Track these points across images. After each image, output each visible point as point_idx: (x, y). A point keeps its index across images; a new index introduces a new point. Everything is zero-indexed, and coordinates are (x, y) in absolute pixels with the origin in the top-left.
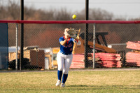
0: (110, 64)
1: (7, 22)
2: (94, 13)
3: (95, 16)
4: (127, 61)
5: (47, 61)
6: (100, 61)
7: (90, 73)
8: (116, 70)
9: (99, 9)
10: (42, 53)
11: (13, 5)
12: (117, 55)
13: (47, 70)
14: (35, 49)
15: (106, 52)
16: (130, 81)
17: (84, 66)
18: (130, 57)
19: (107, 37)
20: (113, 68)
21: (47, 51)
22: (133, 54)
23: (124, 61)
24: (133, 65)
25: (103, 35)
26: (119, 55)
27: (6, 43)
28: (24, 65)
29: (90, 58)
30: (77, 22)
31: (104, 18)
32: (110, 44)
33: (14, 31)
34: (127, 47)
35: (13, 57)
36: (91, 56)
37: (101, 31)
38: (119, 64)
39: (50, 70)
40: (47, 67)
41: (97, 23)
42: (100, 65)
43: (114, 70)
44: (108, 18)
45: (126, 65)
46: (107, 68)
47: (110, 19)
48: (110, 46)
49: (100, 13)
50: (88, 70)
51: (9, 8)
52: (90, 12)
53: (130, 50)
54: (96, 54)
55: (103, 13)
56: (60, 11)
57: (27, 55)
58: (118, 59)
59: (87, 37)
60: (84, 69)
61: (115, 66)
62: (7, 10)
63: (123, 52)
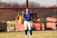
2: (31, 4)
4: (47, 27)
5: (8, 27)
6: (34, 27)
8: (42, 31)
9: (33, 2)
10: (6, 24)
13: (8, 32)
15: (37, 23)
18: (49, 25)
20: (40, 30)
21: (8, 22)
23: (45, 27)
25: (35, 14)
26: (43, 24)
30: (23, 8)
32: (39, 19)
34: (47, 20)
37: (34, 13)
38: (43, 28)
39: (9, 32)
40: (8, 30)
42: (34, 29)
43: (41, 31)
45: (47, 29)
46: (38, 30)
48: (39, 20)
49: (34, 4)
52: (29, 3)
53: (49, 22)
58: (43, 26)
61: (41, 30)
63: (45, 23)
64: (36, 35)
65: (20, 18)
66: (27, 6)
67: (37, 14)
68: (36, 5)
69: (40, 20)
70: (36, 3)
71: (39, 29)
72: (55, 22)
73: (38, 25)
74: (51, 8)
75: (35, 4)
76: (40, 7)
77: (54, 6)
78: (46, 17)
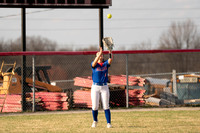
2: (32, 42)
4: (76, 102)
6: (42, 102)
7: (29, 118)
9: (39, 38)
15: (49, 91)
17: (21, 109)
18: (79, 96)
23: (71, 101)
25: (45, 69)
26: (65, 94)
29: (28, 99)
30: (12, 54)
32: (54, 80)
34: (76, 84)
36: (30, 96)
37: (43, 65)
38: (66, 106)
41: (37, 54)
42: (41, 107)
43: (59, 113)
45: (74, 106)
46: (51, 111)
48: (53, 84)
49: (40, 42)
50: (27, 115)
52: (28, 41)
53: (78, 88)
54: (37, 94)
58: (64, 99)
60: (20, 112)
61: (60, 108)
63: (70, 91)
64: (47, 123)
65: (6, 78)
66: (24, 49)
67: (49, 68)
68: (45, 45)
69: (57, 84)
70: (47, 40)
71: (54, 106)
73: (50, 97)
74: (84, 54)
75: (44, 42)
76: (57, 50)
78: (71, 75)
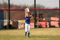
0: (44, 26)
1: (3, 10)
3: (38, 7)
7: (36, 30)
9: (39, 4)
11: (5, 3)
12: (47, 23)
14: (14, 21)
16: (53, 33)
19: (43, 16)
21: (19, 21)
22: (54, 22)
24: (54, 27)
25: (41, 15)
27: (3, 18)
28: (10, 27)
29: (36, 24)
31: (41, 8)
33: (6, 14)
35: (6, 24)
36: (37, 23)
37: (40, 13)
38: (48, 26)
44: (43, 8)
47: (44, 8)
51: (3, 4)
54: (39, 23)
55: (41, 6)
56: (24, 5)
57: (11, 23)
59: (35, 15)
60: (34, 28)
61: (46, 27)
62: (2, 5)
67: (43, 14)
72: (58, 21)
77: (56, 8)
